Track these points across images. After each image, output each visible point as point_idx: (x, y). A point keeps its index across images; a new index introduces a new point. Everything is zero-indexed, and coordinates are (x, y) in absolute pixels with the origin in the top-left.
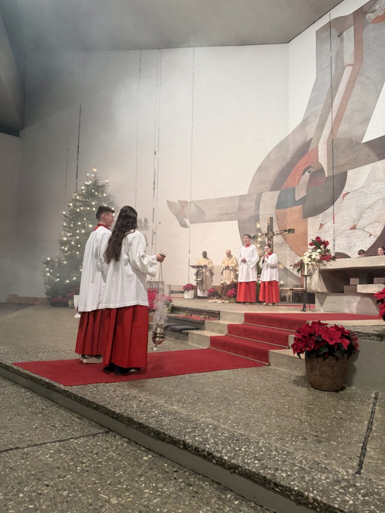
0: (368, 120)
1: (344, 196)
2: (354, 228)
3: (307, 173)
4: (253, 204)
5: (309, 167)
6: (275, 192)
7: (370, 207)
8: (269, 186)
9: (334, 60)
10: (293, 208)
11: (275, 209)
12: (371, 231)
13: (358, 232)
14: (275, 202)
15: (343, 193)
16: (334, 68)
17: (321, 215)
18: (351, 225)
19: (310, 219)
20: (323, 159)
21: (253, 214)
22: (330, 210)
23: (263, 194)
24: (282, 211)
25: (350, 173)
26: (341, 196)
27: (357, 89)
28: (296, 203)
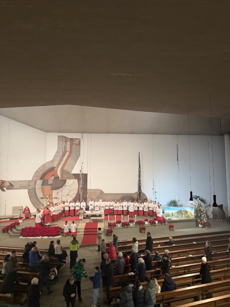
0: (73, 168)
1: (65, 186)
2: (68, 195)
3: (53, 177)
4: (33, 184)
5: (54, 175)
6: (41, 180)
7: (72, 190)
8: (39, 178)
9: (63, 148)
10: (48, 186)
11: (41, 186)
12: (72, 196)
13: (69, 196)
14: (41, 184)
15: (65, 185)
16: (63, 150)
17: (58, 190)
18: (67, 194)
19: (53, 191)
20: (59, 174)
21: (33, 187)
22: (61, 189)
23: (37, 181)
24: (43, 187)
25: (67, 180)
26: (64, 186)
27: (70, 159)
28: (48, 185)
